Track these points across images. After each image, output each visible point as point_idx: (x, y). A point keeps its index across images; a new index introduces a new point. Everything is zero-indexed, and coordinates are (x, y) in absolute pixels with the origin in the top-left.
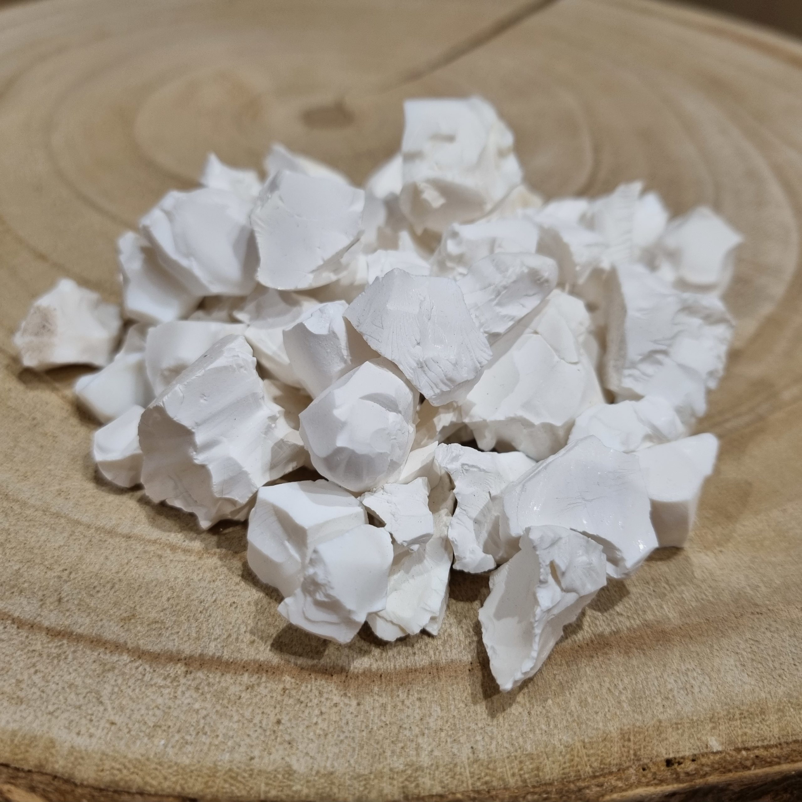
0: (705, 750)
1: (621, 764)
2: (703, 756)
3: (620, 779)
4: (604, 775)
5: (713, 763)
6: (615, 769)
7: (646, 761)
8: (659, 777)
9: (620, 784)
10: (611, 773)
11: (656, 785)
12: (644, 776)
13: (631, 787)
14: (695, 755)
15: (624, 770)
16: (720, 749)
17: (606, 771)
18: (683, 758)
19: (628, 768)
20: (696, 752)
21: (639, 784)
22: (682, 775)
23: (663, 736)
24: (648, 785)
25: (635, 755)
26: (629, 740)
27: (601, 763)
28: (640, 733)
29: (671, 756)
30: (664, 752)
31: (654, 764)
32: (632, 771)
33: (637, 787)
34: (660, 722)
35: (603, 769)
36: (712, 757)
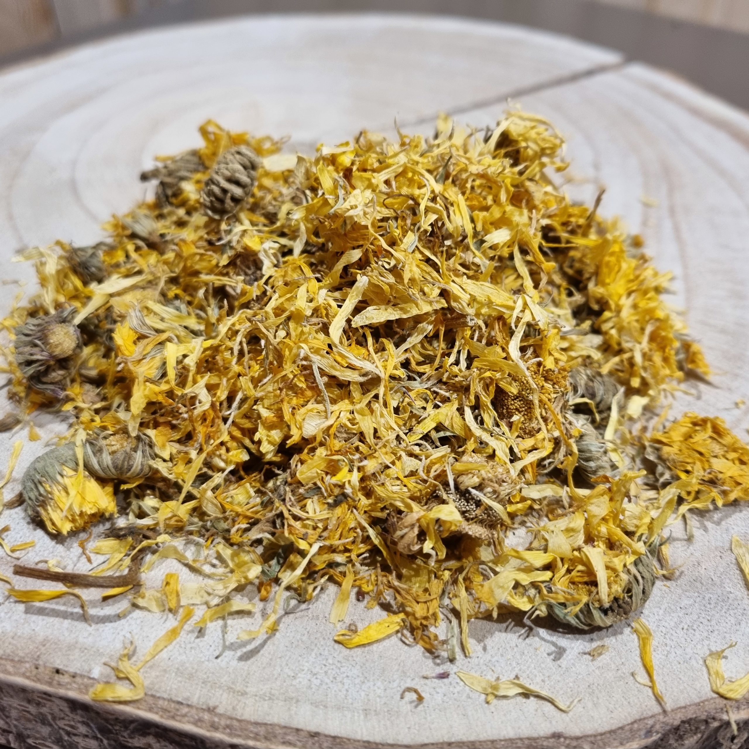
0: (86, 674)
1: (24, 658)
2: (82, 676)
3: (14, 667)
4: (6, 659)
5: (82, 684)
6: (16, 659)
7: (41, 663)
8: (38, 676)
9: (11, 669)
10: (12, 660)
11: (33, 680)
12: (31, 672)
13: (15, 674)
14: (76, 673)
15: (22, 662)
16: (96, 677)
17: (11, 658)
18: (66, 672)
19: (26, 662)
20: (78, 672)
21: (24, 675)
22: (55, 682)
23: (69, 652)
24: (28, 678)
25: (38, 656)
26: (44, 645)
27: (13, 652)
28: (56, 644)
29: (60, 667)
30: (58, 662)
31: (45, 667)
32: (27, 665)
33: (20, 676)
34: (77, 643)
35: (9, 655)
36: (86, 680)
